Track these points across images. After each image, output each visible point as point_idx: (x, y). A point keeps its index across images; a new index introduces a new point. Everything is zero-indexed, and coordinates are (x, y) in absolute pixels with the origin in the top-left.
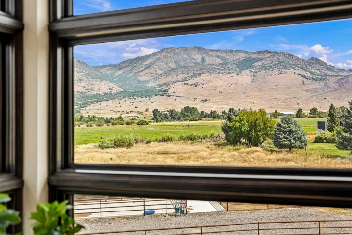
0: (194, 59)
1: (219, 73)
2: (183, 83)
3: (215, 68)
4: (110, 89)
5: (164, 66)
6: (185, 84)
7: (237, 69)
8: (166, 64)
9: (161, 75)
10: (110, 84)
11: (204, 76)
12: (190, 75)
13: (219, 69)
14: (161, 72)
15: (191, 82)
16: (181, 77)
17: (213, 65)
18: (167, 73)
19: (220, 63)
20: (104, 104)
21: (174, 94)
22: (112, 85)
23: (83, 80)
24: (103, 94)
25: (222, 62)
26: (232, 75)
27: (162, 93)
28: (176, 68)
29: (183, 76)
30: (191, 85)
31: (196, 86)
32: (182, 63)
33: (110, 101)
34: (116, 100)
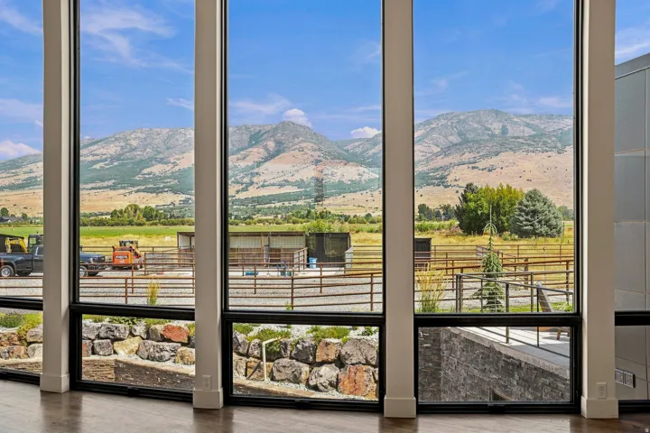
0: (489, 129)
1: (528, 151)
2: (471, 166)
3: (522, 143)
4: (359, 174)
5: (442, 140)
6: (473, 168)
7: (559, 145)
8: (446, 137)
9: (437, 155)
10: (360, 168)
11: (503, 156)
12: (481, 154)
13: (529, 145)
14: (437, 150)
15: (483, 164)
16: (468, 156)
17: (519, 138)
18: (446, 151)
19: (530, 136)
20: (349, 196)
21: (456, 183)
22: (362, 169)
23: (320, 161)
24: (349, 183)
25: (534, 133)
26: (549, 153)
27: (436, 182)
28: (460, 144)
29: (472, 155)
30: (483, 170)
31: (490, 171)
32: (471, 136)
33: (359, 193)
34: (368, 191)
